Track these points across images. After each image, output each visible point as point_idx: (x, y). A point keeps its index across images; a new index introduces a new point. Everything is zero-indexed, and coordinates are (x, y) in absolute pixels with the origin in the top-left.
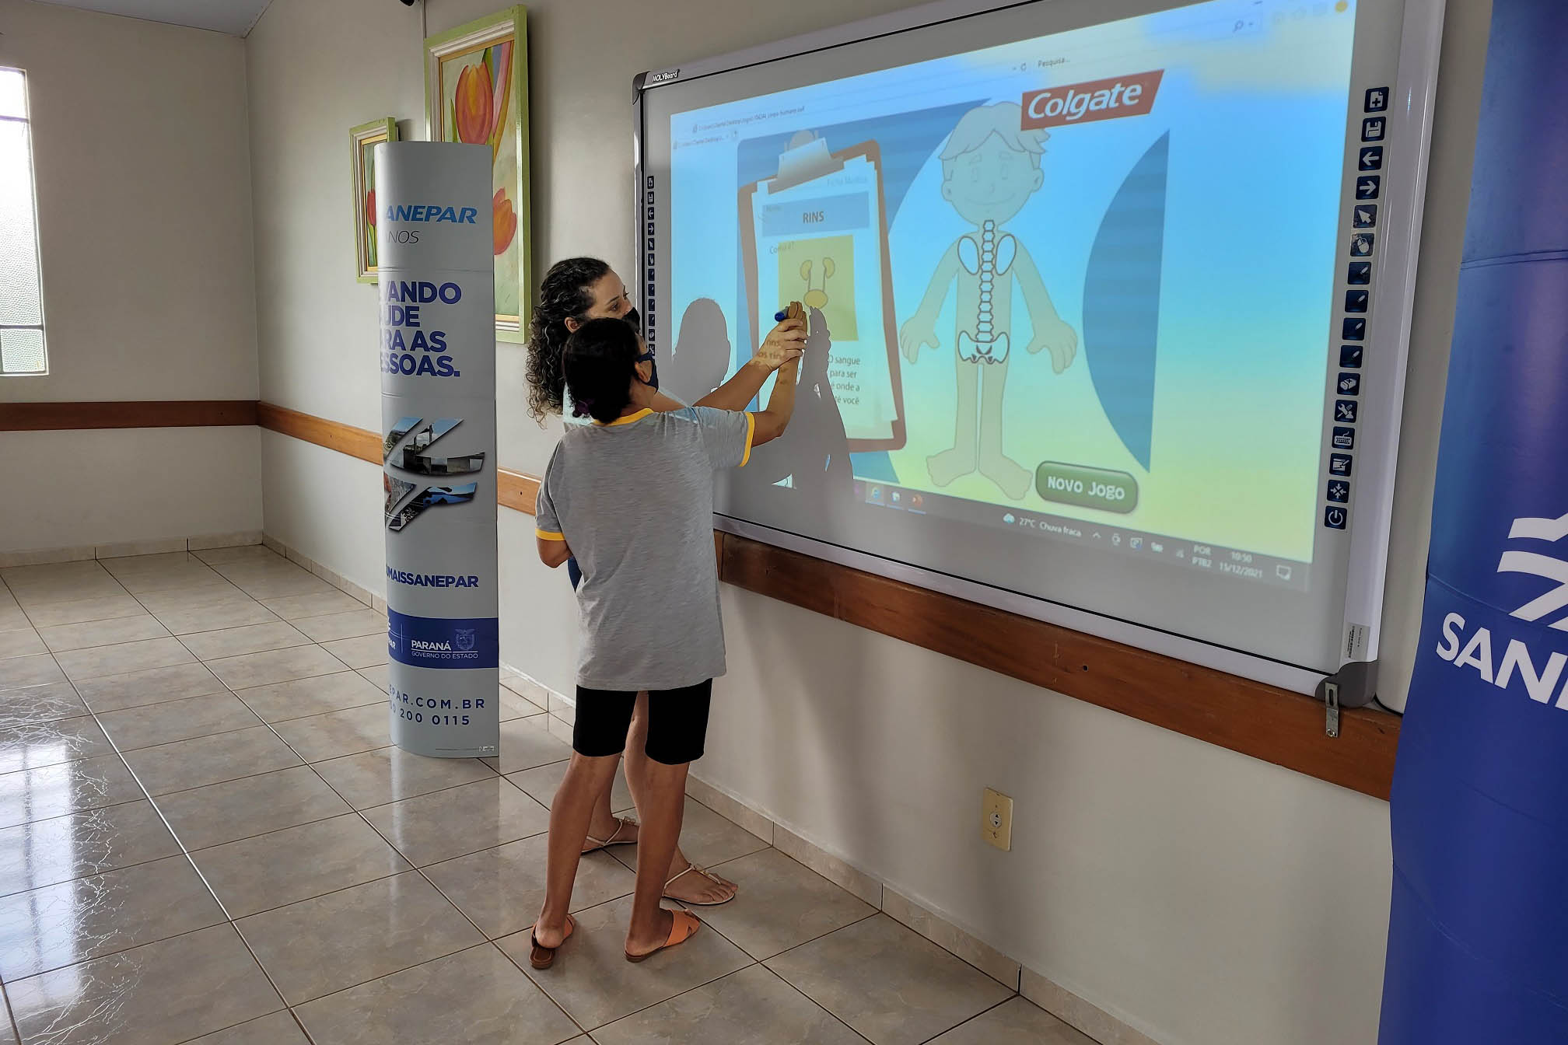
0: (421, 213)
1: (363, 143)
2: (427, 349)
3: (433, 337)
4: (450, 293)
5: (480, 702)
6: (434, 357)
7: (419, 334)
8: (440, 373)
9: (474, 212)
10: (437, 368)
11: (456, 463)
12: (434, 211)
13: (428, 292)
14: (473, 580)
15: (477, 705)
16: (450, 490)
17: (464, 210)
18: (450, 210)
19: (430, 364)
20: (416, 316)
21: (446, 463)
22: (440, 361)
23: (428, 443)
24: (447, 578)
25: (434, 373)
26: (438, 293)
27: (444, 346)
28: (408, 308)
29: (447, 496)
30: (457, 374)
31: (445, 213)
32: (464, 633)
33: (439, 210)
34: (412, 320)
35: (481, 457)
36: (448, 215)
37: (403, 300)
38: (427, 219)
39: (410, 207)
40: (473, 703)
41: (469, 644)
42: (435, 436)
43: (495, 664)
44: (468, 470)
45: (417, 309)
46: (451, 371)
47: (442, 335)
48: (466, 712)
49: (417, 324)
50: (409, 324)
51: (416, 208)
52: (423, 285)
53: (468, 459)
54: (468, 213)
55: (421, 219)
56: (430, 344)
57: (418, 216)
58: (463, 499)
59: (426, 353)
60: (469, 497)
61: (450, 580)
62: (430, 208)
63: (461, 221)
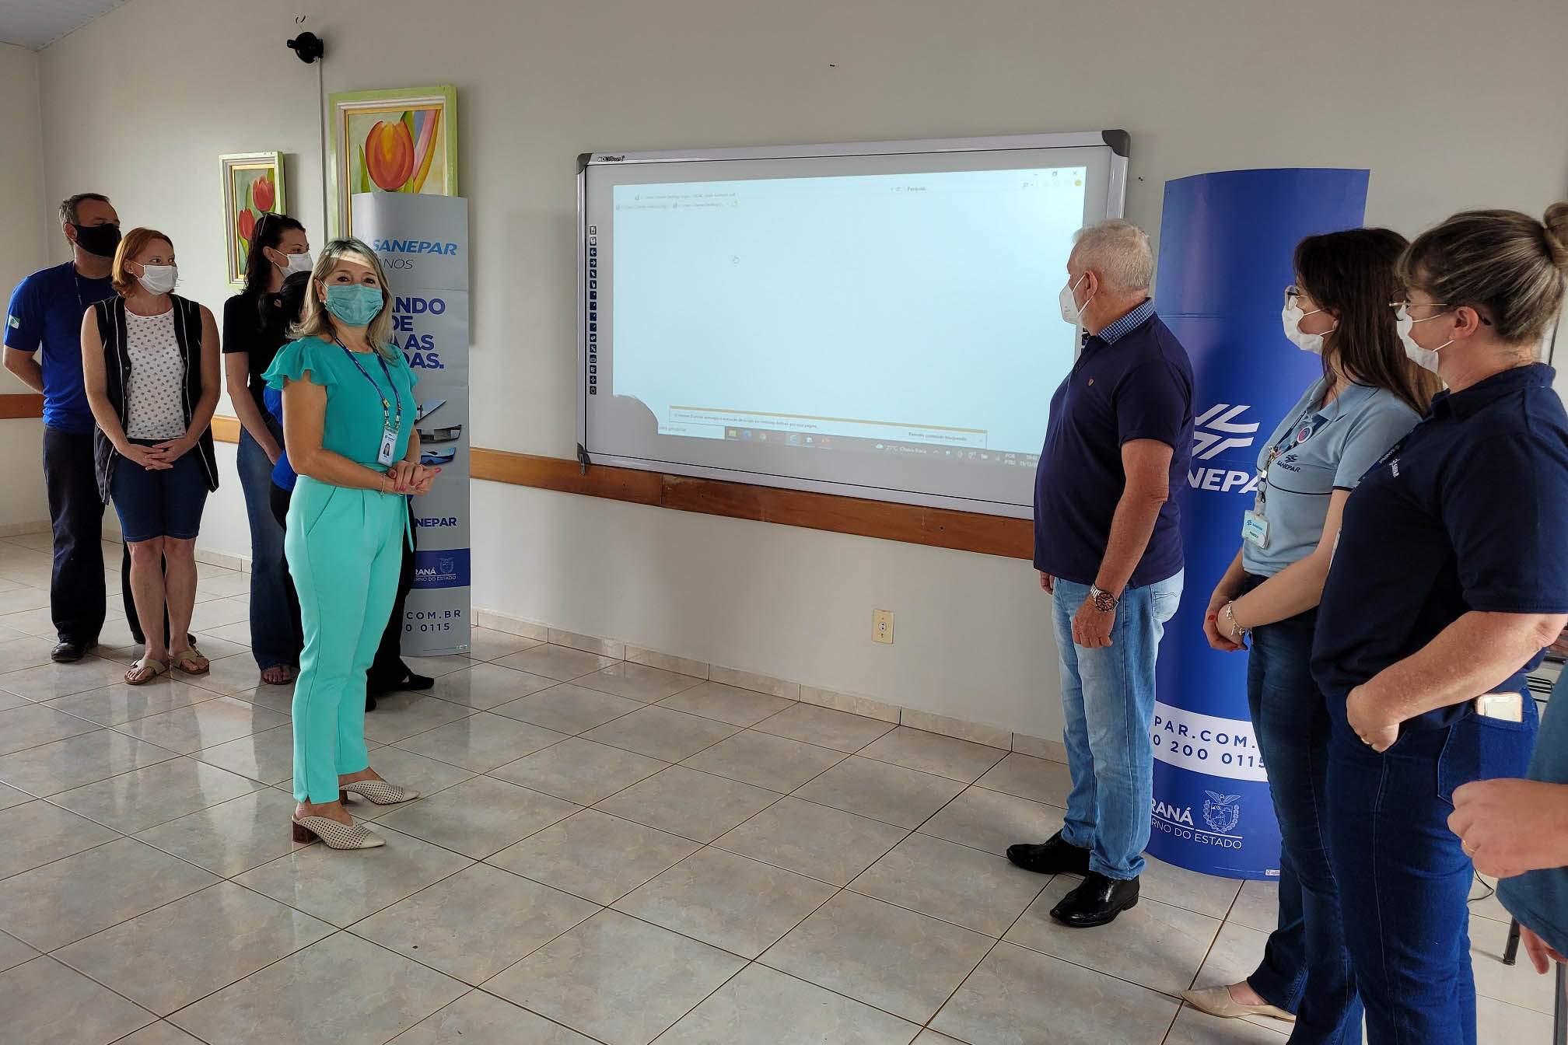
0: (415, 247)
1: (234, 168)
2: (418, 348)
3: (423, 339)
4: (437, 307)
5: (457, 612)
6: (424, 354)
7: (412, 337)
8: (429, 366)
9: (455, 247)
10: (426, 362)
11: (441, 433)
12: (425, 245)
13: (420, 306)
14: (452, 520)
15: (455, 614)
16: (436, 454)
17: (448, 245)
18: (438, 245)
19: (421, 359)
20: (410, 324)
21: (433, 433)
22: (429, 358)
23: (419, 419)
24: (434, 519)
25: (424, 366)
26: (429, 306)
27: (432, 345)
28: (403, 318)
29: (434, 458)
30: (442, 366)
31: (434, 247)
32: (446, 561)
33: (429, 244)
34: (406, 326)
35: (459, 428)
36: (436, 249)
37: (398, 311)
38: (420, 251)
39: (405, 242)
40: (452, 614)
41: (449, 569)
42: (424, 413)
43: (466, 581)
44: (448, 438)
45: (411, 318)
46: (437, 364)
47: (431, 337)
48: (447, 620)
49: (411, 330)
50: (403, 329)
51: (411, 242)
52: (415, 300)
53: (449, 430)
54: (451, 247)
55: (415, 251)
56: (421, 344)
57: (412, 249)
58: (446, 460)
59: (419, 351)
60: (450, 458)
61: (436, 521)
62: (422, 243)
63: (446, 253)
